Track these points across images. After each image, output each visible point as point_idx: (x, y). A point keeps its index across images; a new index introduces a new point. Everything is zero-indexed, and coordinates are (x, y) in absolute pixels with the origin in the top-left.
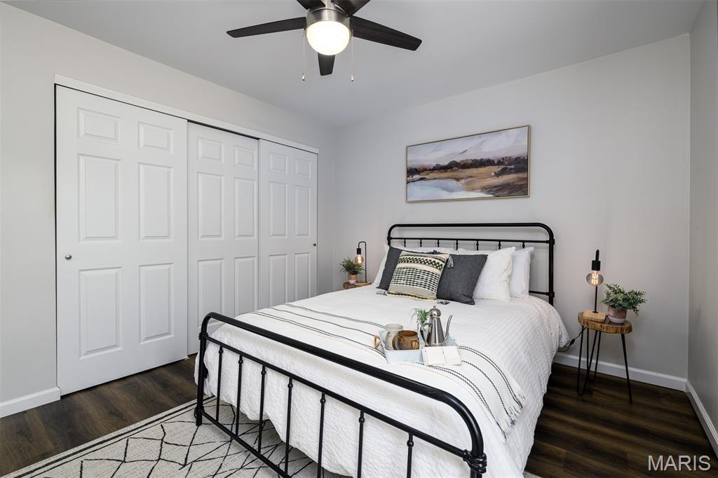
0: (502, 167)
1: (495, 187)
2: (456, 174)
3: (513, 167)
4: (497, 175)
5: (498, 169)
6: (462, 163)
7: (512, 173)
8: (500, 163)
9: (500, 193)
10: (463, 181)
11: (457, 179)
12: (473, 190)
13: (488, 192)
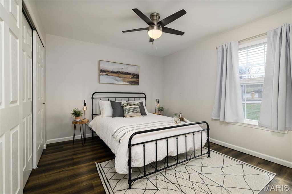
0: (133, 76)
1: (131, 82)
2: (119, 75)
3: (135, 76)
4: (132, 78)
5: (132, 76)
6: (122, 72)
7: (135, 78)
8: (132, 75)
9: (132, 84)
10: (122, 78)
11: (120, 77)
12: (125, 81)
13: (129, 83)
